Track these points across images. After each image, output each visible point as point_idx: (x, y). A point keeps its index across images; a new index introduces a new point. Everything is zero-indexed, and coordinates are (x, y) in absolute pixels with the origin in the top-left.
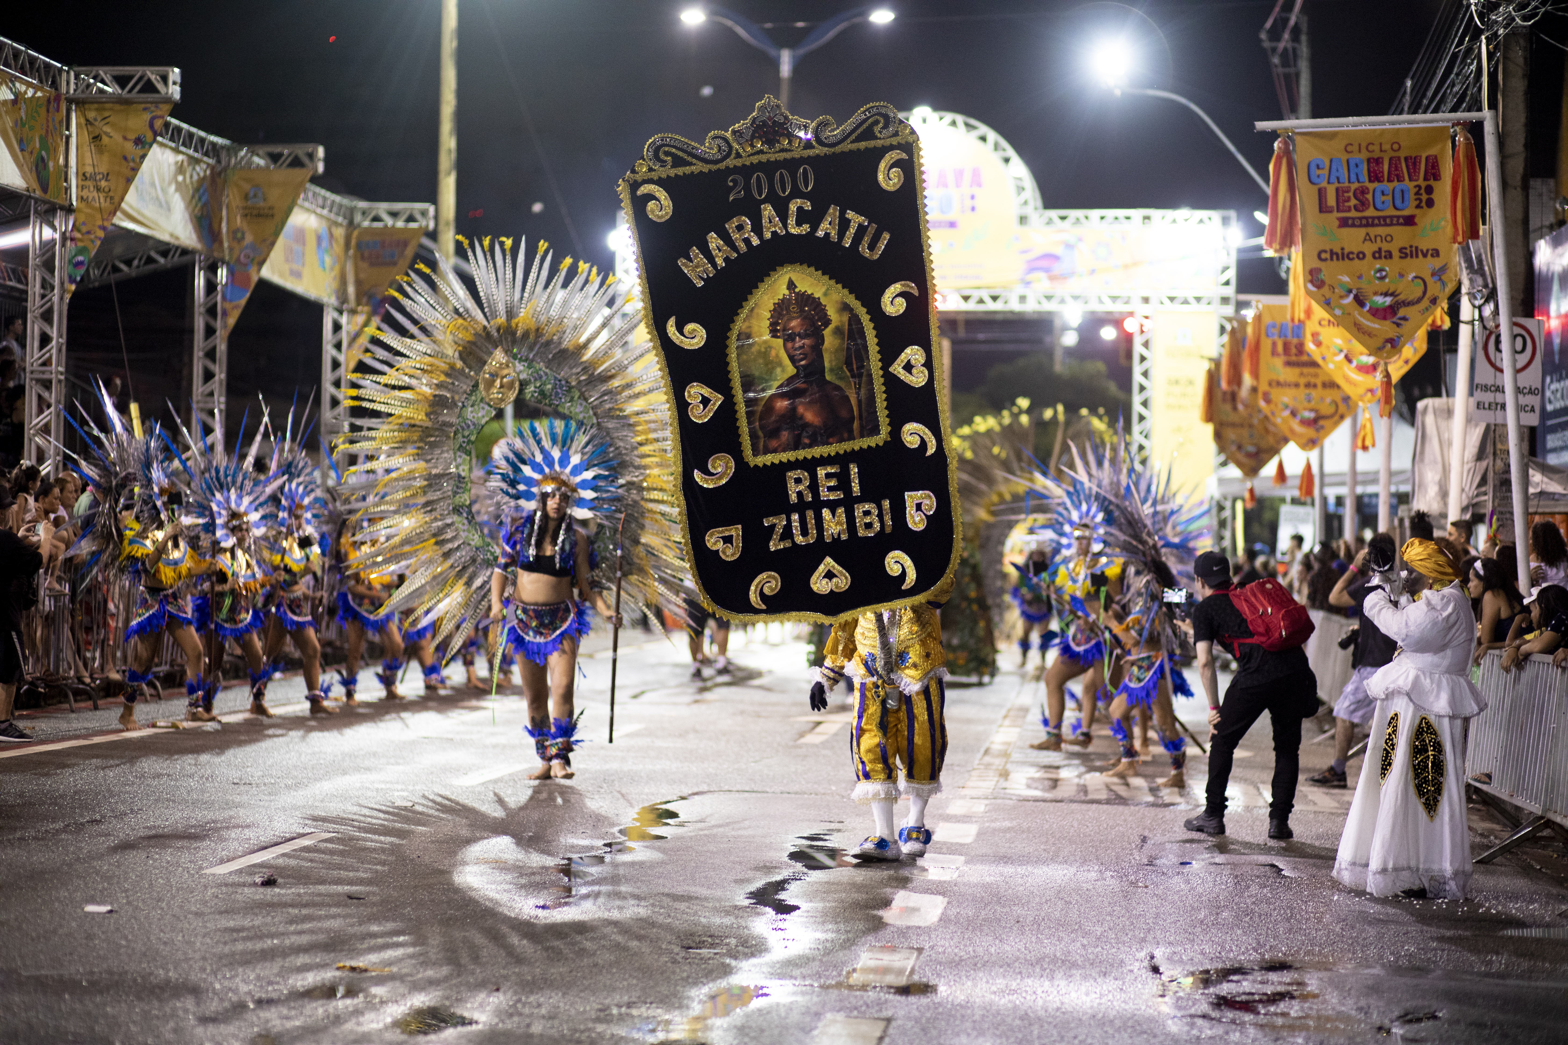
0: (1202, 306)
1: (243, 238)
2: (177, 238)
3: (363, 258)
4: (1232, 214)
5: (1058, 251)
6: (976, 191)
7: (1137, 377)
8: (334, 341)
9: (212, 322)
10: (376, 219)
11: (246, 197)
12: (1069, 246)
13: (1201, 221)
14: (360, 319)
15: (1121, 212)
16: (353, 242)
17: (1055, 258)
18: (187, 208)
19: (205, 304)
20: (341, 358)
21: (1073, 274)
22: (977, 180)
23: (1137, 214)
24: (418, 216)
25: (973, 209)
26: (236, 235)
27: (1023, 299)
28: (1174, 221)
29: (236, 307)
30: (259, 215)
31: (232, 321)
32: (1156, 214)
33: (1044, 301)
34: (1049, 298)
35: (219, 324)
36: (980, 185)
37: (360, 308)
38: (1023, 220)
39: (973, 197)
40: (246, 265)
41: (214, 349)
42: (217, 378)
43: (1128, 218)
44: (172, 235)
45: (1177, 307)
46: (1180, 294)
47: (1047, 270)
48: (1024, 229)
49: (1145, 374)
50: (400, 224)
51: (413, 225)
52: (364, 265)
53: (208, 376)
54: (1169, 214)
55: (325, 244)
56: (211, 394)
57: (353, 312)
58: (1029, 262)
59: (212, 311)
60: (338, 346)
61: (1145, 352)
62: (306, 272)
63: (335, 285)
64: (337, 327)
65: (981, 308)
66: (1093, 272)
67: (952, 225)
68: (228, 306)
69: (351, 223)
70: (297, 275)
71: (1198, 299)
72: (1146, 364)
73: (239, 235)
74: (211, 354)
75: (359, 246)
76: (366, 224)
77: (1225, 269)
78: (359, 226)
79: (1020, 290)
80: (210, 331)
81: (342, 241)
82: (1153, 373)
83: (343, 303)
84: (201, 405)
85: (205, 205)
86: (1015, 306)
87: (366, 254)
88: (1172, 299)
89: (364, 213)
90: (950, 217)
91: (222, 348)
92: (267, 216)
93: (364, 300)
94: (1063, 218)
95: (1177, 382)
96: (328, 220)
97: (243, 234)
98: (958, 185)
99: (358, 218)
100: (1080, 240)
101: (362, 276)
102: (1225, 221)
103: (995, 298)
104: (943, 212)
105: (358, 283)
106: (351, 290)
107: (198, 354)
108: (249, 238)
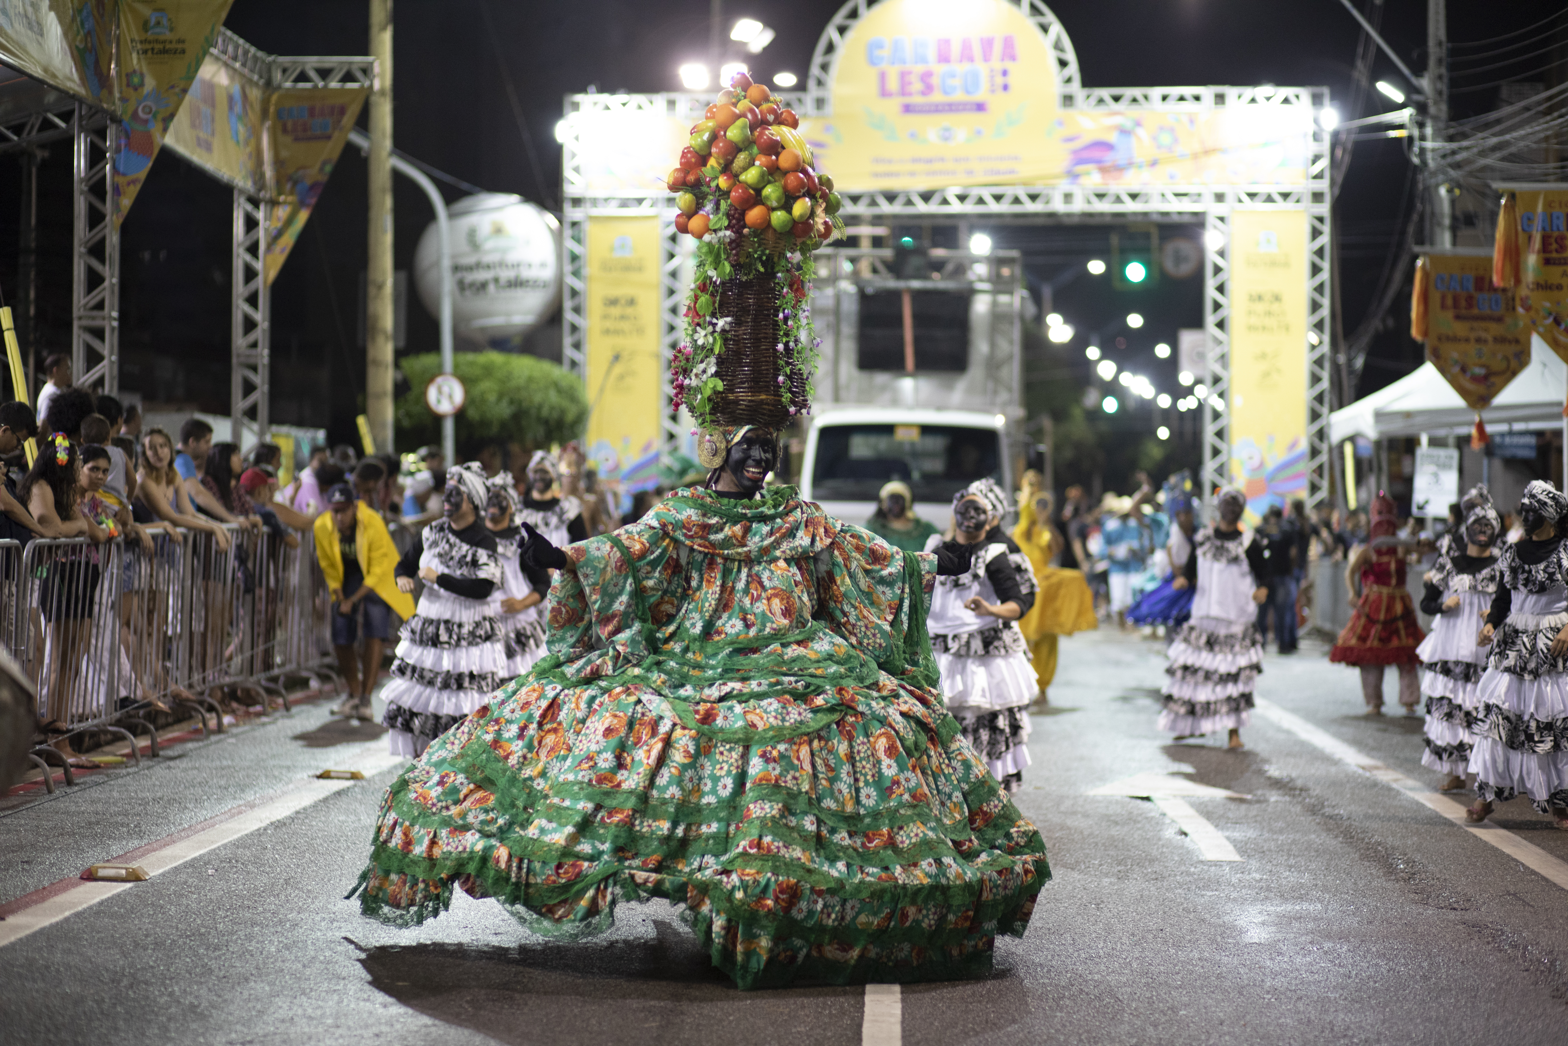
0: (1290, 205)
1: (142, 84)
2: (54, 76)
3: (285, 130)
4: (1326, 91)
5: (1112, 137)
6: (1009, 65)
7: (1211, 292)
8: (248, 243)
9: (98, 204)
10: (303, 77)
11: (145, 26)
12: (1124, 132)
13: (1286, 101)
14: (282, 212)
15: (1188, 91)
16: (272, 109)
17: (1107, 146)
18: (65, 34)
19: (88, 179)
20: (259, 266)
21: (1130, 164)
22: (1009, 52)
23: (1207, 92)
24: (359, 75)
25: (1005, 87)
26: (132, 82)
27: (1068, 197)
28: (1253, 100)
29: (134, 182)
30: (164, 51)
31: (126, 202)
32: (1231, 92)
33: (1095, 200)
34: (1100, 196)
35: (108, 207)
36: (1013, 58)
37: (282, 198)
38: (1068, 100)
39: (1005, 73)
40: (146, 122)
41: (102, 242)
42: (106, 283)
43: (1197, 98)
44: (46, 70)
45: (1260, 206)
46: (1262, 189)
47: (1097, 161)
48: (1070, 112)
49: (1221, 289)
50: (334, 84)
51: (350, 85)
52: (287, 139)
53: (94, 280)
54: (1249, 92)
55: (238, 108)
56: (100, 306)
57: (273, 203)
58: (1075, 152)
59: (98, 189)
60: (253, 249)
61: (1220, 262)
62: (216, 143)
63: (250, 164)
64: (251, 224)
65: (1017, 209)
66: (1154, 164)
67: (980, 107)
68: (120, 180)
69: (269, 83)
70: (208, 147)
71: (1285, 196)
72: (1221, 277)
73: (136, 80)
74: (97, 250)
75: (279, 114)
76: (288, 84)
77: (1316, 158)
78: (279, 87)
79: (1064, 185)
80: (95, 218)
81: (257, 107)
82: (1231, 287)
83: (260, 189)
84: (85, 322)
85: (88, 34)
86: (1058, 206)
87: (290, 125)
88: (1252, 195)
89: (284, 71)
90: (980, 96)
91: (113, 240)
92: (175, 52)
93: (288, 186)
94: (1117, 99)
95: (1260, 298)
96: (242, 75)
97: (142, 76)
98: (986, 58)
99: (278, 76)
100: (1138, 124)
101: (284, 154)
102: (1317, 100)
103: (1033, 197)
104: (968, 92)
105: (279, 163)
106: (269, 172)
107: (79, 249)
108: (150, 84)
